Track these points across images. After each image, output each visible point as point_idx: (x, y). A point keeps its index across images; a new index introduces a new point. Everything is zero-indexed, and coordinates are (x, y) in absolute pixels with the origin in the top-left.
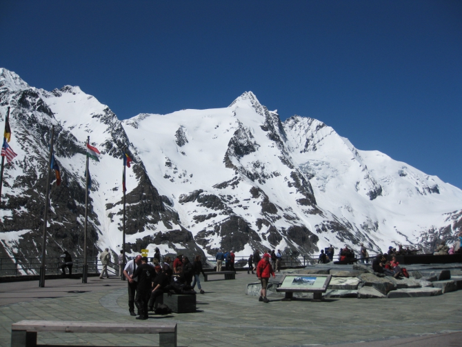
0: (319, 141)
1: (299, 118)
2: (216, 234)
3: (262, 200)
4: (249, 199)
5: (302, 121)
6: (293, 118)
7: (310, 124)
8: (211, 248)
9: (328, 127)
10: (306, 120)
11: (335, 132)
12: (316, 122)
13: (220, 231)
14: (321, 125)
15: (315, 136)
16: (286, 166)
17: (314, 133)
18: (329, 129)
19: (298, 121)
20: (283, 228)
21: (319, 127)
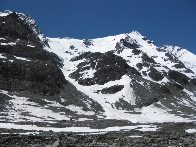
0: (180, 56)
1: (166, 46)
2: (91, 68)
3: (142, 55)
4: (131, 56)
5: (168, 47)
6: (163, 46)
7: (173, 49)
8: (83, 79)
9: (184, 49)
10: (170, 47)
11: (188, 51)
12: (177, 48)
13: (95, 66)
14: (180, 48)
15: (177, 54)
16: (161, 52)
17: (176, 53)
18: (185, 50)
19: (166, 48)
20: (163, 70)
21: (178, 50)
